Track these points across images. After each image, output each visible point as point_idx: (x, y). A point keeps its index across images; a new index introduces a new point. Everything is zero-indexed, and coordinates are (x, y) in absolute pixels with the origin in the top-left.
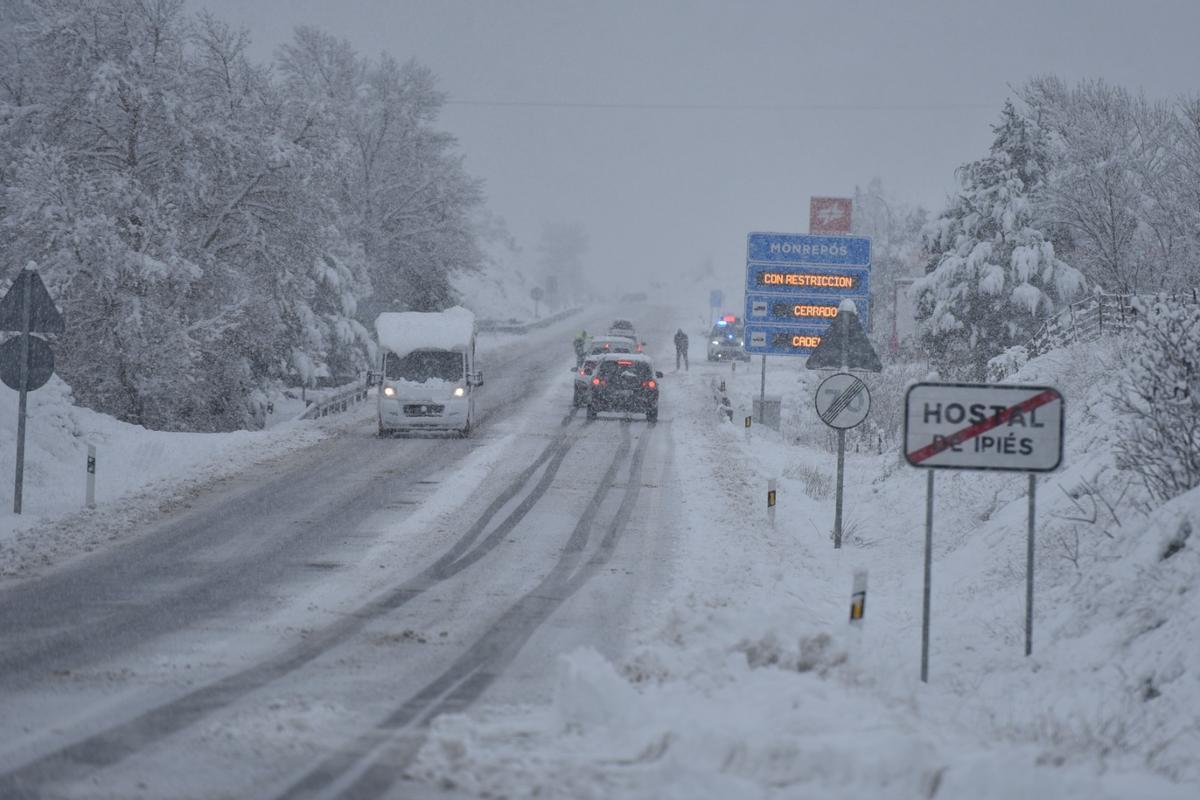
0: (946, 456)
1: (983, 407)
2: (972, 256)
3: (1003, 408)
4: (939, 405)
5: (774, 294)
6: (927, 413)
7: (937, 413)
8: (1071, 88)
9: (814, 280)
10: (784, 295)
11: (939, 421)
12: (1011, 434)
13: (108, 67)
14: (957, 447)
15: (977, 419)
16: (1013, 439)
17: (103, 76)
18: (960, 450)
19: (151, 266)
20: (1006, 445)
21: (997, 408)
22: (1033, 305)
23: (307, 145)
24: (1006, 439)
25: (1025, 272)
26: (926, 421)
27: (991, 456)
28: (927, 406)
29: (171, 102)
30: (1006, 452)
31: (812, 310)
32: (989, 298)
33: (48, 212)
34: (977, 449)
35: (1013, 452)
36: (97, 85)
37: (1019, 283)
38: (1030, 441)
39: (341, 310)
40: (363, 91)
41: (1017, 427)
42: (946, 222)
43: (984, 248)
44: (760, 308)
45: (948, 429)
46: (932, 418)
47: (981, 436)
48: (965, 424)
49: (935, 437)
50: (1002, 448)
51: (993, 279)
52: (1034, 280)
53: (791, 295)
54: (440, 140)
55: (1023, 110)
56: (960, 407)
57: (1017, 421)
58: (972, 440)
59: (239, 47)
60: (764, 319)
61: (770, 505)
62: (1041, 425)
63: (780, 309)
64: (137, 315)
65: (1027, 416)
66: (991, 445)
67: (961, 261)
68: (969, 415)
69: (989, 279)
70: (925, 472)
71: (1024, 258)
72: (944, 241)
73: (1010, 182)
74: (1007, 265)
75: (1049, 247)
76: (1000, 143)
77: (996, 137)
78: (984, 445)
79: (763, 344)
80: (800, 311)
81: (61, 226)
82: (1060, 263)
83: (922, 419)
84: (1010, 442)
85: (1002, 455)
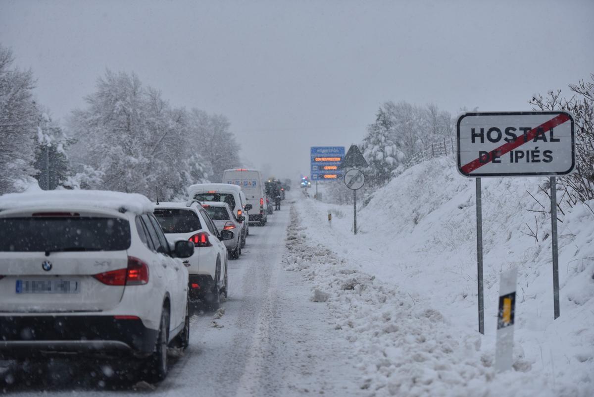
0: (489, 167)
1: (514, 129)
2: (374, 149)
3: (530, 129)
4: (482, 130)
5: (319, 164)
6: (474, 136)
7: (481, 135)
8: (396, 104)
9: (329, 159)
10: (321, 164)
11: (482, 141)
12: (536, 148)
13: (119, 102)
14: (496, 159)
15: (510, 138)
16: (538, 152)
17: (118, 105)
18: (499, 162)
19: (133, 160)
20: (533, 156)
21: (525, 129)
22: (391, 162)
23: (180, 123)
24: (533, 152)
25: (389, 153)
26: (473, 141)
27: (523, 165)
28: (473, 130)
29: (139, 111)
30: (533, 161)
31: (330, 168)
32: (379, 161)
33: (103, 146)
34: (512, 161)
35: (539, 161)
36: (116, 108)
37: (387, 156)
38: (550, 152)
39: (203, 177)
40: (209, 123)
41: (540, 142)
42: (365, 142)
43: (377, 147)
44: (315, 168)
45: (489, 147)
46: (478, 139)
47: (514, 151)
48: (502, 142)
49: (481, 153)
50: (530, 159)
51: (380, 156)
52: (392, 156)
53: (324, 164)
54: (229, 135)
55: (384, 110)
56: (498, 130)
57: (540, 138)
58: (508, 154)
59: (159, 95)
60: (316, 171)
61: (329, 220)
62: (558, 140)
63: (321, 168)
64: (130, 175)
65: (547, 134)
66: (522, 157)
67: (371, 151)
68: (504, 136)
69: (379, 156)
70: (474, 179)
71: (388, 149)
72: (364, 147)
73: (383, 129)
74: (383, 151)
75: (395, 146)
76: (378, 119)
77: (378, 117)
78: (517, 157)
79: (316, 178)
80: (326, 168)
81: (106, 149)
82: (398, 151)
83: (470, 140)
84: (535, 154)
85: (531, 164)
